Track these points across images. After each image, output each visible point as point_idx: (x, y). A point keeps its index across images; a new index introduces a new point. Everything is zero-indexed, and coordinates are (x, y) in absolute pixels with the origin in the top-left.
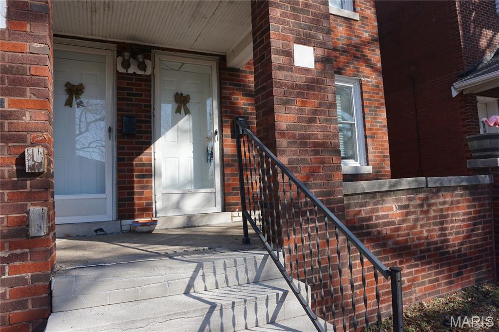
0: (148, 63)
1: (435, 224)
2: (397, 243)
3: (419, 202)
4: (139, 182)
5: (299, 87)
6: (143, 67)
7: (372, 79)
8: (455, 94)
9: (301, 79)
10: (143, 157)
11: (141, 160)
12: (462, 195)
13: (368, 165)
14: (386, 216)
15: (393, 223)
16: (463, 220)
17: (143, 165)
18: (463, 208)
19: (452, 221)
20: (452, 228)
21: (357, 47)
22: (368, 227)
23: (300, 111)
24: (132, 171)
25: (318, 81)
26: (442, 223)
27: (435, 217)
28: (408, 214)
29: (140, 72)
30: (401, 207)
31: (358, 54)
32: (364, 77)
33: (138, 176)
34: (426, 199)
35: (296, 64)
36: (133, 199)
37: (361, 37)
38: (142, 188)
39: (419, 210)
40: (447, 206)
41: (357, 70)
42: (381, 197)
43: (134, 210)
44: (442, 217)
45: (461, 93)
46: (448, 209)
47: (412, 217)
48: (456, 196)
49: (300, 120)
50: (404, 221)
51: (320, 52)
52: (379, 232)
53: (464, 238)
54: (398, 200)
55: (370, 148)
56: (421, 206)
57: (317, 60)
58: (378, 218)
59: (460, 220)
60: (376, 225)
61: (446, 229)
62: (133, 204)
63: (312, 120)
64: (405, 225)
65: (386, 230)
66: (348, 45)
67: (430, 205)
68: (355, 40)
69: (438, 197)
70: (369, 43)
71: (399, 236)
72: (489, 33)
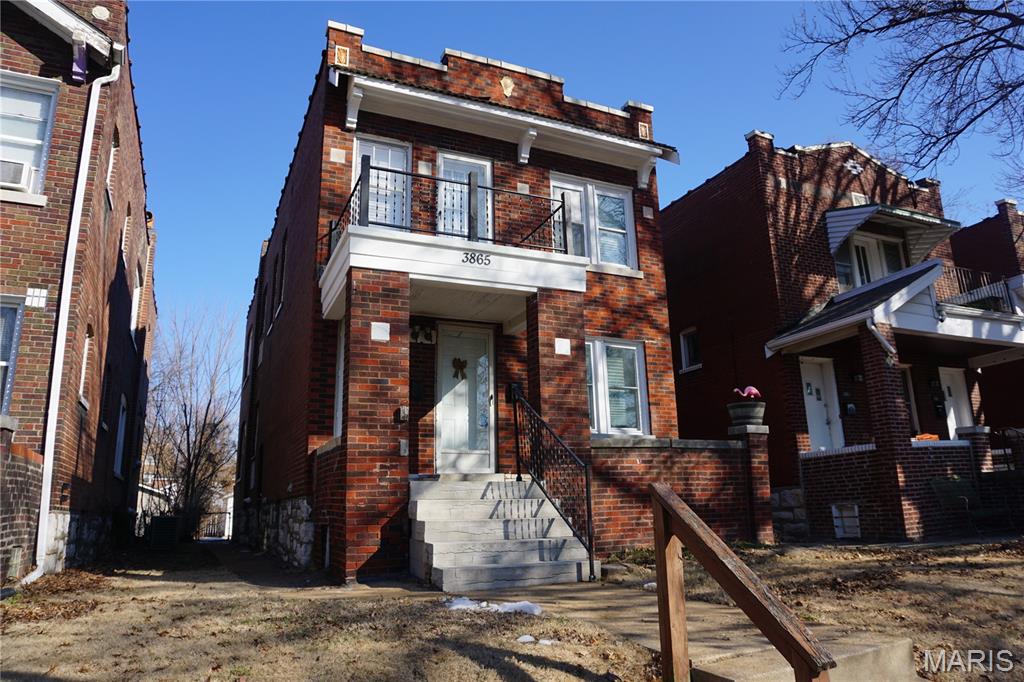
0: (434, 333)
1: (679, 479)
2: (641, 490)
3: (662, 459)
4: (423, 441)
5: (558, 368)
6: (428, 337)
7: (656, 341)
8: (769, 354)
9: (560, 363)
10: (427, 418)
11: (425, 421)
12: (710, 457)
13: (651, 434)
14: (631, 468)
15: (637, 474)
16: (711, 479)
17: (427, 425)
18: (710, 468)
19: (698, 479)
20: (698, 485)
21: (640, 307)
22: (614, 474)
23: (559, 385)
24: (418, 430)
25: (573, 364)
26: (687, 479)
27: (678, 474)
28: (650, 468)
29: (426, 342)
30: (644, 462)
31: (642, 315)
32: (648, 339)
33: (422, 436)
34: (671, 457)
35: (556, 352)
36: (417, 456)
37: (645, 297)
38: (425, 446)
39: (662, 466)
40: (692, 465)
41: (640, 332)
42: (626, 451)
43: (418, 466)
44: (685, 474)
45: (778, 353)
46: (693, 468)
47: (655, 471)
48: (704, 457)
49: (558, 392)
50: (647, 473)
51: (575, 342)
52: (624, 480)
53: (712, 495)
54: (642, 456)
55: (654, 416)
56: (665, 462)
57: (572, 349)
58: (622, 468)
59: (706, 479)
60: (621, 474)
61: (691, 485)
62: (417, 460)
63: (566, 392)
64: (648, 477)
65: (631, 479)
66: (629, 306)
67: (674, 463)
68: (638, 300)
69: (683, 457)
70: (654, 302)
71: (642, 485)
72: (819, 279)
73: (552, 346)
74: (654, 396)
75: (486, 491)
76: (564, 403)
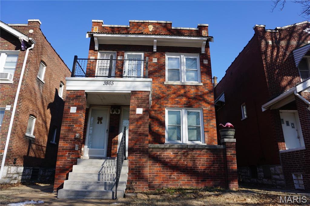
0: (119, 110)
1: (190, 161)
2: (172, 165)
3: (183, 152)
4: (113, 146)
5: (137, 119)
6: (117, 112)
8: (263, 110)
9: (137, 117)
10: (115, 138)
11: (115, 139)
12: (206, 152)
13: (205, 143)
14: (168, 156)
15: (171, 158)
16: (207, 161)
17: (115, 141)
18: (206, 156)
19: (200, 161)
20: (200, 163)
21: (201, 96)
22: (160, 158)
23: (137, 125)
24: (112, 142)
25: (143, 117)
26: (195, 161)
27: (190, 158)
28: (177, 156)
30: (174, 154)
31: (202, 99)
32: (204, 107)
33: (113, 144)
34: (187, 152)
35: (137, 113)
36: (111, 151)
38: (113, 148)
39: (183, 155)
40: (197, 155)
41: (201, 105)
42: (166, 149)
43: (111, 154)
44: (193, 158)
45: (269, 109)
46: (198, 156)
47: (179, 157)
48: (203, 152)
49: (136, 127)
50: (175, 158)
51: (144, 109)
52: (164, 160)
53: (207, 167)
54: (173, 151)
55: (206, 136)
56: (184, 154)
57: (143, 112)
58: (164, 156)
59: (205, 161)
60: (163, 158)
61: (197, 163)
62: (111, 152)
63: (139, 127)
64: (176, 159)
65: (168, 160)
66: (196, 96)
67: (188, 154)
68: (200, 93)
69: (193, 152)
70: (207, 93)
71: (173, 162)
72: (289, 78)
73: (135, 111)
74: (206, 128)
75: (104, 163)
76: (137, 132)
